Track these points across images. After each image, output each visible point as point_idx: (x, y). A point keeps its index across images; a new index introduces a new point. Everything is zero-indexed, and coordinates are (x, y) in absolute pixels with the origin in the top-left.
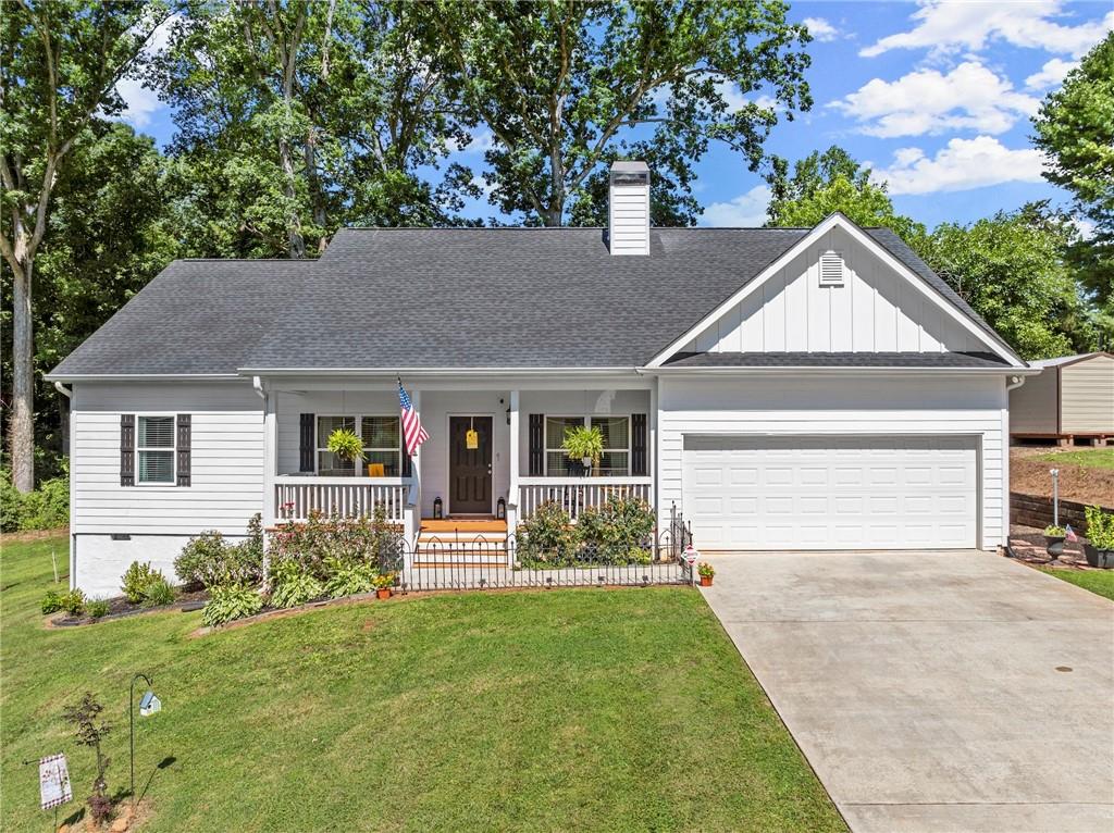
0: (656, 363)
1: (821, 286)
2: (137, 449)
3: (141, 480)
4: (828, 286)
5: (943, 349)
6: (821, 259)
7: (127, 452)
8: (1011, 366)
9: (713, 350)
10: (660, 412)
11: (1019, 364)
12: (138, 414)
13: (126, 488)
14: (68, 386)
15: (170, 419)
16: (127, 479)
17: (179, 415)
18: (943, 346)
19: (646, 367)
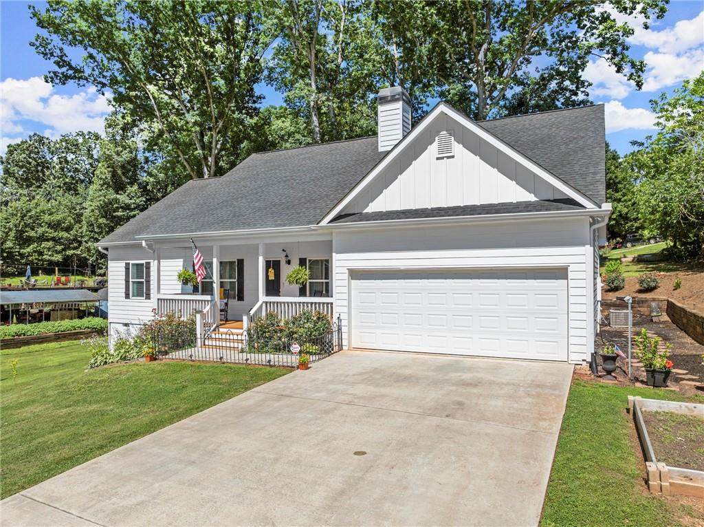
0: (324, 222)
1: (438, 159)
2: (131, 280)
3: (133, 296)
4: (442, 158)
5: (532, 198)
6: (437, 138)
7: (127, 282)
8: (586, 208)
9: (365, 211)
10: (334, 254)
11: (593, 206)
12: (131, 262)
13: (127, 300)
14: (107, 249)
15: (142, 265)
16: (127, 296)
17: (146, 263)
18: (533, 195)
19: (319, 225)
